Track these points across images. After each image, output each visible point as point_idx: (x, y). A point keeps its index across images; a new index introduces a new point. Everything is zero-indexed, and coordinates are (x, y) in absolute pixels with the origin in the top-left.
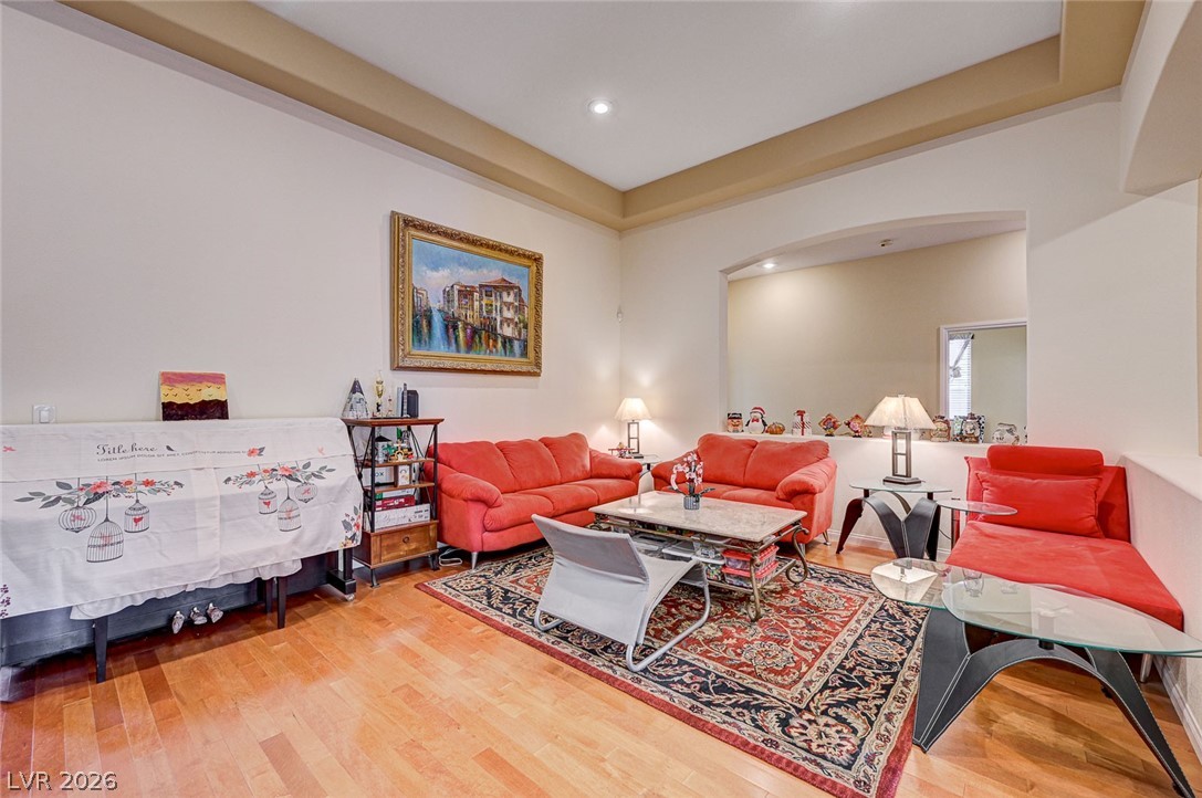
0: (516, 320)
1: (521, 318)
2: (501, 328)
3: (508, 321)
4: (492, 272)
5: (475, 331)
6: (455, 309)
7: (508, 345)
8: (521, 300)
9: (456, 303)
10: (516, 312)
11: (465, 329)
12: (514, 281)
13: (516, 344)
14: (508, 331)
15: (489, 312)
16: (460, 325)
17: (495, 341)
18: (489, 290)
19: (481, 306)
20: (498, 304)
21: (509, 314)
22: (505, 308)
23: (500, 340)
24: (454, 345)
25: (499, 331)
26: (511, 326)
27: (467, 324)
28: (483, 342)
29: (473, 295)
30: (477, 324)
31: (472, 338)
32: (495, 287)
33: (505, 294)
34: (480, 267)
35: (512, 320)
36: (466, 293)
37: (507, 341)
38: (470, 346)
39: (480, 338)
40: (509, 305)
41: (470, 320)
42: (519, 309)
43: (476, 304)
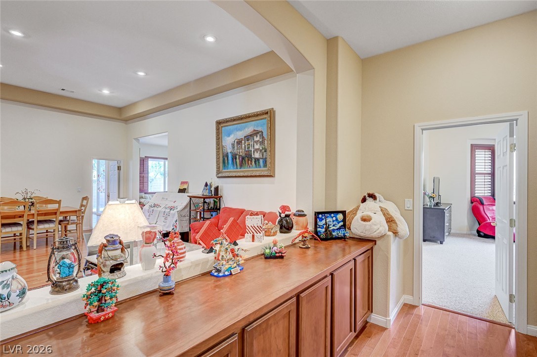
0: (261, 148)
1: (263, 147)
2: (254, 154)
3: (257, 150)
4: (249, 129)
5: (243, 158)
6: (236, 151)
7: (257, 162)
8: (263, 138)
9: (236, 148)
10: (260, 145)
11: (239, 158)
12: (259, 129)
13: (261, 161)
14: (257, 155)
15: (248, 148)
16: (237, 157)
17: (251, 161)
18: (248, 138)
19: (245, 146)
20: (252, 143)
21: (257, 147)
22: (255, 144)
23: (253, 160)
24: (235, 166)
25: (253, 156)
26: (258, 152)
27: (240, 156)
28: (246, 163)
29: (242, 142)
30: (244, 155)
31: (242, 161)
32: (251, 135)
33: (255, 137)
34: (245, 128)
35: (258, 149)
36: (239, 142)
37: (257, 160)
38: (241, 166)
39: (245, 161)
40: (257, 142)
41: (241, 154)
42: (262, 143)
43: (243, 146)
